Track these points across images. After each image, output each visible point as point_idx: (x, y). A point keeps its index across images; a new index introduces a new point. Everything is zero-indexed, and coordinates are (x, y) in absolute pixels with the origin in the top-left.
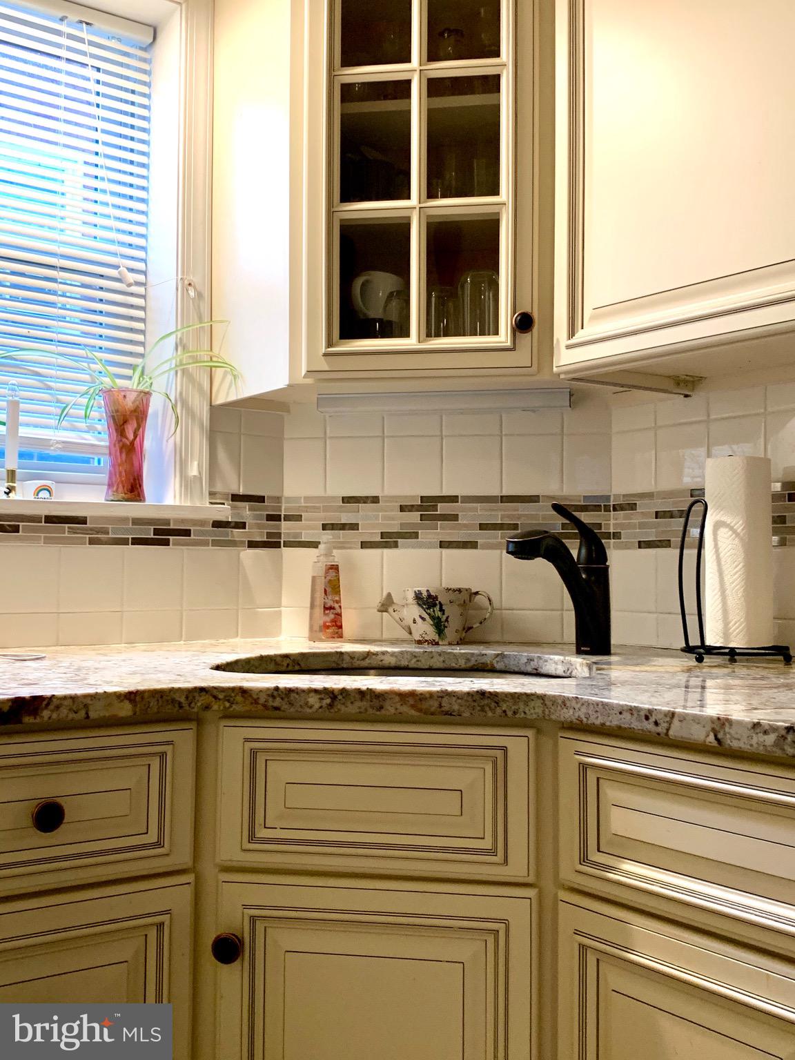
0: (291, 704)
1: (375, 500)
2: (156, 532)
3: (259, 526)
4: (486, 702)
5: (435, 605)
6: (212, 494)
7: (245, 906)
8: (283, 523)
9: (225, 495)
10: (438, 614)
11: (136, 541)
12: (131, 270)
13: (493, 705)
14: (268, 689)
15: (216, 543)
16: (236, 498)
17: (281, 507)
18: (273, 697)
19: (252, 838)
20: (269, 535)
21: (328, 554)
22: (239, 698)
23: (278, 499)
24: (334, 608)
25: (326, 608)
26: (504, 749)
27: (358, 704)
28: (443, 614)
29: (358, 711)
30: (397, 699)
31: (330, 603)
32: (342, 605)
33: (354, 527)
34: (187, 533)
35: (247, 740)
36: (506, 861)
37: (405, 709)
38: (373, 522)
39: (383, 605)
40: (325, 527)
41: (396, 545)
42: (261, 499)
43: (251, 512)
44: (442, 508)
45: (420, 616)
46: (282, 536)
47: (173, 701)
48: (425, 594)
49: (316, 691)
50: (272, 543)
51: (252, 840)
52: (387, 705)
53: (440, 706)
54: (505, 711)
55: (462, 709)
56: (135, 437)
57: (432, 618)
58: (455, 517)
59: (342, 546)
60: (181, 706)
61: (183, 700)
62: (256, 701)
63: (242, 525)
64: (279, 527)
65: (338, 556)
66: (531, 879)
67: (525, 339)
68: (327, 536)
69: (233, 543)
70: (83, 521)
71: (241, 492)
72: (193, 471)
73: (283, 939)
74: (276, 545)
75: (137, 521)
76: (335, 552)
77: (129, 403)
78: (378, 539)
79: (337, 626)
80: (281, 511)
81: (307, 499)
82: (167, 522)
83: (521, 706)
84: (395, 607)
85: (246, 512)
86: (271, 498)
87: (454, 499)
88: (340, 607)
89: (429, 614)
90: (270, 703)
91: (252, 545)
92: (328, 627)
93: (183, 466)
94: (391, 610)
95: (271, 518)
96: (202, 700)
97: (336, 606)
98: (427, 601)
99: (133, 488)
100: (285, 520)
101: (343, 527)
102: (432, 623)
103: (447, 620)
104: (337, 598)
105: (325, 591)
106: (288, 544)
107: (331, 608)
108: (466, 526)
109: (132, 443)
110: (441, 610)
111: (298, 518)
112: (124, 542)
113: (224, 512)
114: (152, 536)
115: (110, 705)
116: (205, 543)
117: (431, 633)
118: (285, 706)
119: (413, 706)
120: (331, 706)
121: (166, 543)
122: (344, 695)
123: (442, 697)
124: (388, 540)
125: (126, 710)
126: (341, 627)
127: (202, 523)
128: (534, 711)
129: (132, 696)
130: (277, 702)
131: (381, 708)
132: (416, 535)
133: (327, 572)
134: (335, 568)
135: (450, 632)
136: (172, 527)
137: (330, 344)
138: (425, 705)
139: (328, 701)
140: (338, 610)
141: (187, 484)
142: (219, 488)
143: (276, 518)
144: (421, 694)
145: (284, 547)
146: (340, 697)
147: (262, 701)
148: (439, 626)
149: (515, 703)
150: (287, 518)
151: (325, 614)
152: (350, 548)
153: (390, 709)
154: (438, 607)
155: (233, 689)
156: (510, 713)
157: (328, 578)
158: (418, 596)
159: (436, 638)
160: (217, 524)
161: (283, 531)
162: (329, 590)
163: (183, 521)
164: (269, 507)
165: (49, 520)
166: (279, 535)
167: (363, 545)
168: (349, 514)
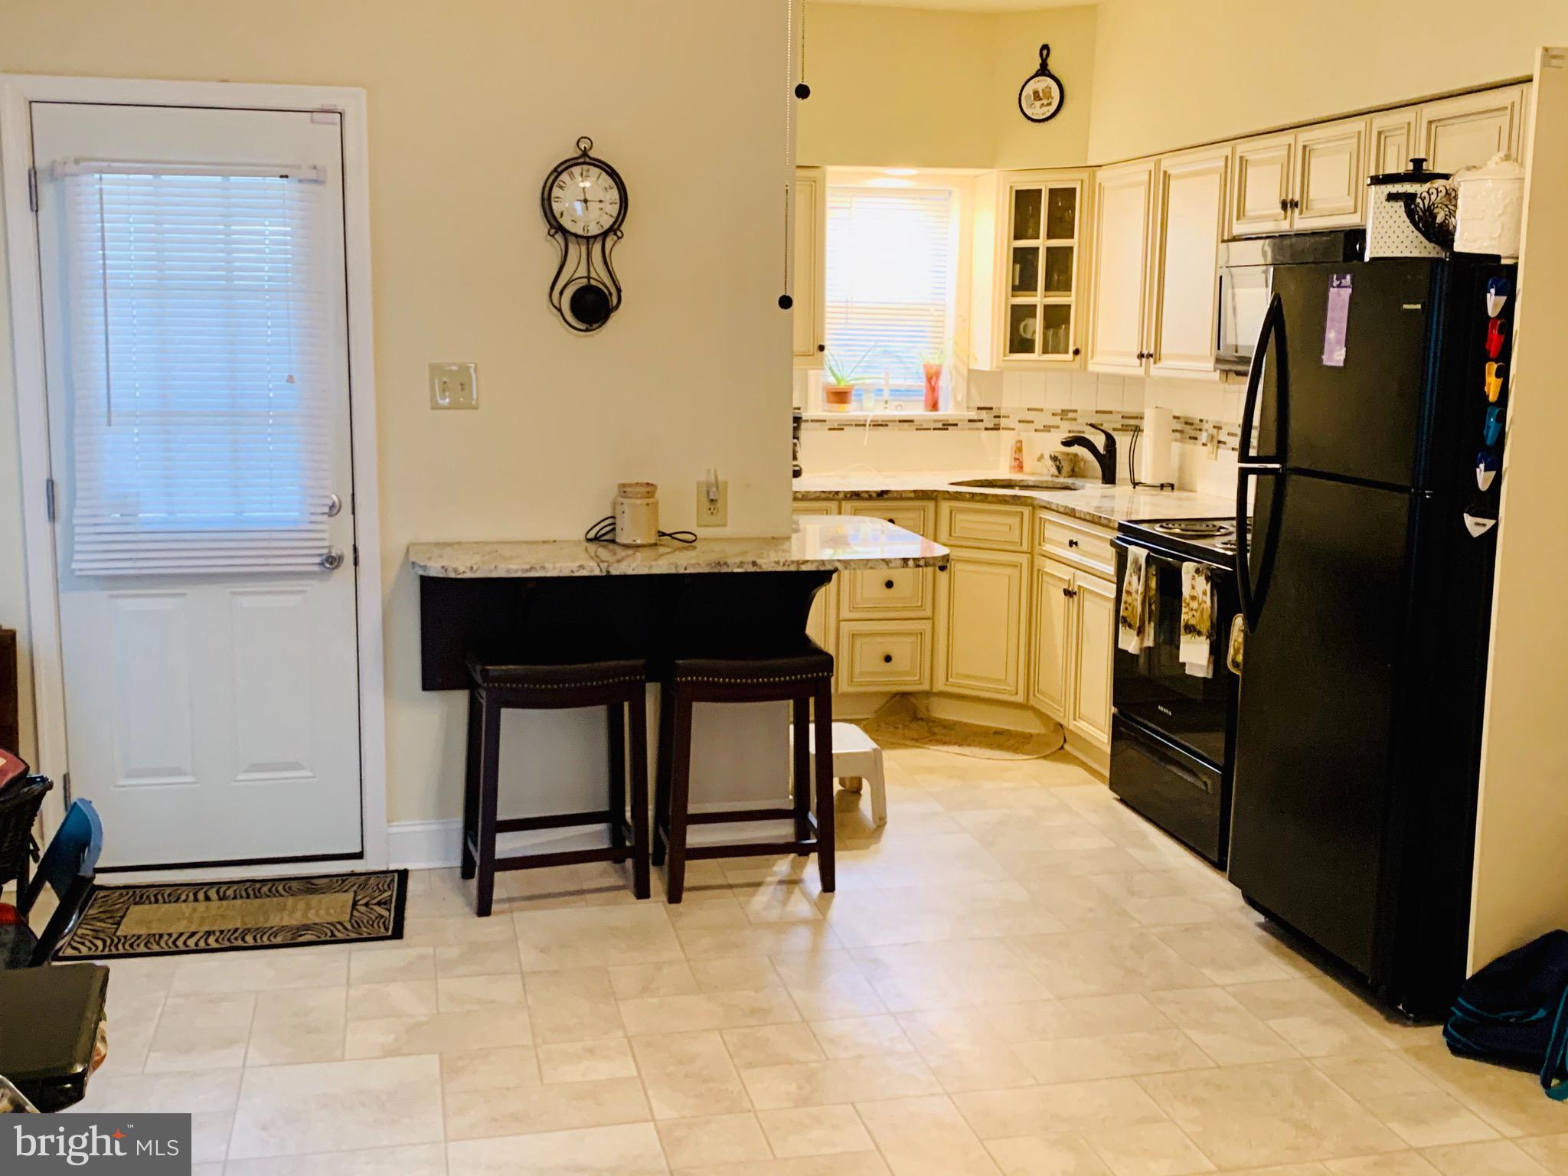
1: (1042, 410)
2: (943, 425)
3: (990, 421)
6: (968, 408)
8: (1001, 419)
9: (974, 408)
11: (934, 429)
12: (937, 310)
15: (969, 429)
16: (979, 409)
17: (1001, 411)
20: (995, 425)
21: (1019, 435)
23: (999, 408)
25: (1016, 460)
31: (1017, 457)
33: (1032, 422)
34: (956, 425)
35: (949, 506)
36: (1021, 545)
38: (1041, 420)
39: (1038, 459)
40: (1019, 421)
41: (1049, 431)
42: (991, 409)
43: (986, 415)
44: (1071, 415)
46: (1001, 425)
48: (1053, 456)
50: (996, 428)
56: (935, 384)
57: (1057, 466)
58: (1075, 419)
59: (1026, 431)
63: (982, 421)
64: (1000, 421)
65: (1023, 436)
66: (1029, 551)
67: (1078, 357)
68: (1018, 426)
69: (978, 429)
70: (912, 421)
71: (982, 406)
72: (959, 398)
73: (959, 565)
74: (998, 429)
75: (935, 421)
76: (1022, 434)
77: (933, 370)
78: (1042, 428)
79: (1020, 468)
80: (1001, 413)
81: (1012, 409)
82: (948, 421)
84: (1044, 460)
85: (983, 414)
86: (996, 408)
87: (1075, 411)
88: (1023, 459)
89: (1055, 464)
91: (986, 429)
92: (1016, 468)
93: (955, 397)
94: (1042, 461)
95: (995, 417)
96: (935, 494)
97: (1021, 458)
98: (1055, 459)
99: (934, 406)
101: (1028, 422)
102: (1056, 468)
103: (1062, 467)
104: (1021, 455)
105: (1015, 451)
106: (1004, 429)
107: (1018, 459)
108: (1081, 424)
109: (934, 387)
110: (1060, 463)
111: (1008, 417)
112: (929, 429)
113: (974, 415)
114: (941, 427)
115: (908, 493)
116: (963, 429)
117: (1056, 472)
121: (947, 429)
124: (1047, 428)
126: (1022, 468)
127: (963, 420)
132: (1058, 427)
133: (1016, 441)
134: (1021, 442)
135: (1064, 472)
136: (950, 422)
137: (1005, 356)
140: (1021, 460)
141: (957, 404)
142: (971, 405)
143: (999, 417)
145: (1002, 430)
148: (1059, 469)
150: (1003, 417)
151: (1015, 462)
152: (1029, 432)
154: (1058, 461)
157: (1018, 445)
158: (1051, 456)
159: (1058, 474)
160: (970, 421)
161: (1001, 423)
162: (1017, 451)
163: (955, 420)
164: (995, 412)
165: (900, 421)
166: (999, 425)
167: (1036, 430)
168: (1030, 416)
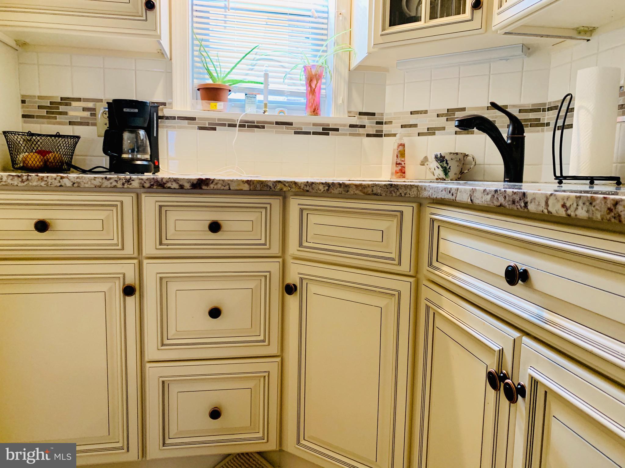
0: (313, 189)
1: (426, 112)
2: (323, 129)
3: (372, 127)
4: (392, 189)
5: (443, 161)
6: (349, 112)
7: (299, 274)
8: (384, 126)
9: (356, 113)
10: (445, 165)
11: (314, 133)
13: (396, 190)
14: (304, 182)
15: (351, 135)
16: (360, 114)
17: (383, 118)
18: (306, 186)
19: (301, 245)
20: (377, 131)
21: (401, 139)
22: (294, 186)
23: (382, 114)
24: (401, 164)
25: (397, 164)
26: (402, 212)
27: (339, 189)
28: (448, 165)
29: (338, 192)
30: (354, 187)
31: (399, 162)
32: (406, 163)
33: (415, 126)
34: (337, 130)
35: (299, 204)
36: (400, 264)
37: (357, 192)
38: (424, 122)
39: (422, 162)
40: (402, 126)
41: (434, 134)
42: (373, 114)
43: (368, 120)
44: (457, 114)
45: (437, 167)
46: (384, 132)
47: (267, 185)
48: (439, 156)
49: (322, 183)
50: (378, 135)
51: (301, 246)
52: (350, 190)
53: (373, 191)
54: (401, 194)
55: (382, 192)
56: (316, 87)
57: (442, 167)
59: (409, 135)
60: (270, 188)
61: (271, 185)
62: (300, 187)
63: (364, 127)
64: (382, 127)
65: (405, 141)
67: (477, 13)
68: (401, 131)
69: (359, 135)
70: (290, 124)
71: (363, 111)
72: (340, 101)
73: (313, 288)
74: (381, 136)
75: (314, 125)
76: (405, 138)
77: (314, 72)
78: (426, 131)
79: (402, 172)
80: (383, 120)
81: (395, 113)
82: (329, 125)
83: (408, 191)
84: (428, 163)
85: (365, 120)
86: (379, 114)
87: (464, 109)
88: (405, 164)
89: (441, 165)
90: (305, 188)
91: (368, 135)
92: (398, 173)
93: (336, 99)
94: (426, 164)
95: (378, 123)
96: (279, 186)
97: (403, 163)
98: (441, 159)
99: (315, 111)
100: (385, 124)
101: (411, 126)
102: (442, 170)
103: (449, 168)
104: (403, 159)
105: (397, 156)
106: (387, 135)
107: (399, 164)
109: (314, 90)
110: (447, 163)
111: (391, 122)
112: (309, 133)
113: (355, 121)
114: (322, 131)
115: (239, 185)
116: (345, 135)
117: (442, 175)
118: (311, 190)
119: (361, 191)
120: (328, 190)
121: (328, 134)
122: (333, 185)
123: (373, 187)
124: (431, 131)
125: (246, 187)
126: (404, 173)
127: (345, 125)
128: (413, 193)
129: (248, 182)
130: (308, 188)
131: (348, 191)
132: (444, 128)
133: (398, 147)
134: (403, 145)
135: (451, 174)
136: (330, 127)
137: (384, 29)
138: (366, 191)
139: (327, 188)
140: (403, 165)
141: (337, 108)
142: (353, 109)
143: (381, 123)
144: (365, 185)
145: (384, 136)
146: (331, 186)
147: (302, 187)
148: (446, 171)
149: (406, 189)
151: (396, 166)
152: (412, 136)
153: (351, 192)
154: (445, 162)
155: (291, 182)
156: (403, 195)
157: (399, 150)
158: (436, 157)
159: (444, 177)
160: (351, 126)
161: (384, 129)
162: (399, 155)
163: (335, 125)
164: (377, 118)
165: (277, 123)
166: (382, 131)
167: (419, 134)
168: (412, 120)
